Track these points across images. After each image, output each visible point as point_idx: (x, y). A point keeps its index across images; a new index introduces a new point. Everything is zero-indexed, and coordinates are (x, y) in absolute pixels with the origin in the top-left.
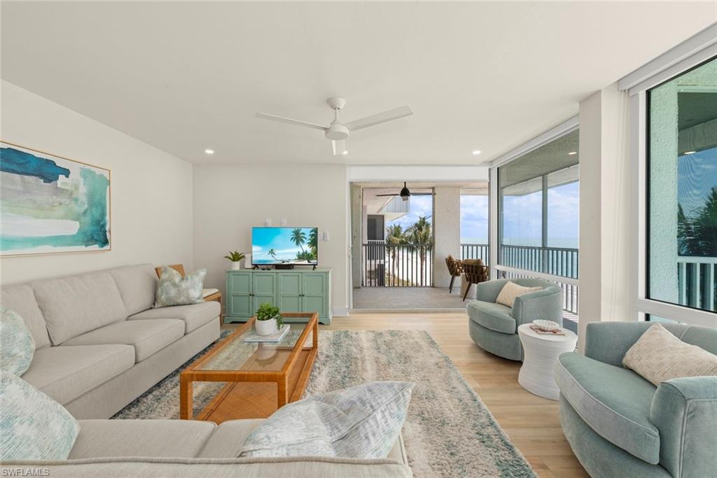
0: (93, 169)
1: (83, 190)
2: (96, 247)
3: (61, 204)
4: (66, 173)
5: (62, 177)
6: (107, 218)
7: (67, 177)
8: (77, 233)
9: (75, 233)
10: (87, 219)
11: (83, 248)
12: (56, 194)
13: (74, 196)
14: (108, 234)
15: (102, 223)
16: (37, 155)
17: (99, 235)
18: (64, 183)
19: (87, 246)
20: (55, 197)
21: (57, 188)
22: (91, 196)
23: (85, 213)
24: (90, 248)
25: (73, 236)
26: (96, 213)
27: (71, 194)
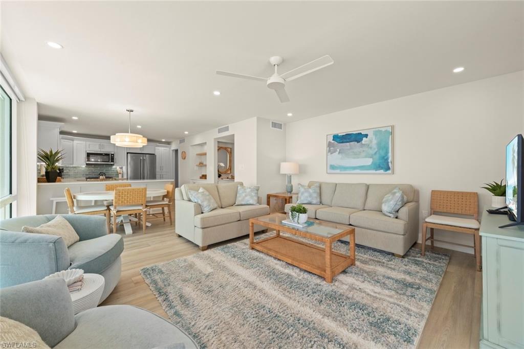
0: (380, 129)
1: (375, 142)
2: (382, 171)
3: (364, 151)
4: (366, 136)
5: (364, 139)
6: (390, 154)
7: (367, 137)
8: (371, 164)
9: (370, 164)
10: (377, 157)
11: (374, 172)
12: (362, 147)
13: (370, 146)
14: (390, 164)
15: (385, 158)
16: (354, 133)
17: (384, 165)
18: (366, 141)
19: (376, 170)
20: (361, 149)
21: (363, 144)
22: (379, 144)
23: (376, 153)
24: (378, 172)
25: (369, 165)
26: (382, 153)
27: (369, 145)
